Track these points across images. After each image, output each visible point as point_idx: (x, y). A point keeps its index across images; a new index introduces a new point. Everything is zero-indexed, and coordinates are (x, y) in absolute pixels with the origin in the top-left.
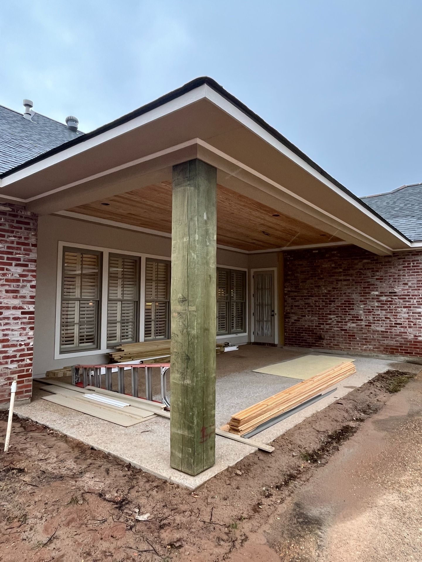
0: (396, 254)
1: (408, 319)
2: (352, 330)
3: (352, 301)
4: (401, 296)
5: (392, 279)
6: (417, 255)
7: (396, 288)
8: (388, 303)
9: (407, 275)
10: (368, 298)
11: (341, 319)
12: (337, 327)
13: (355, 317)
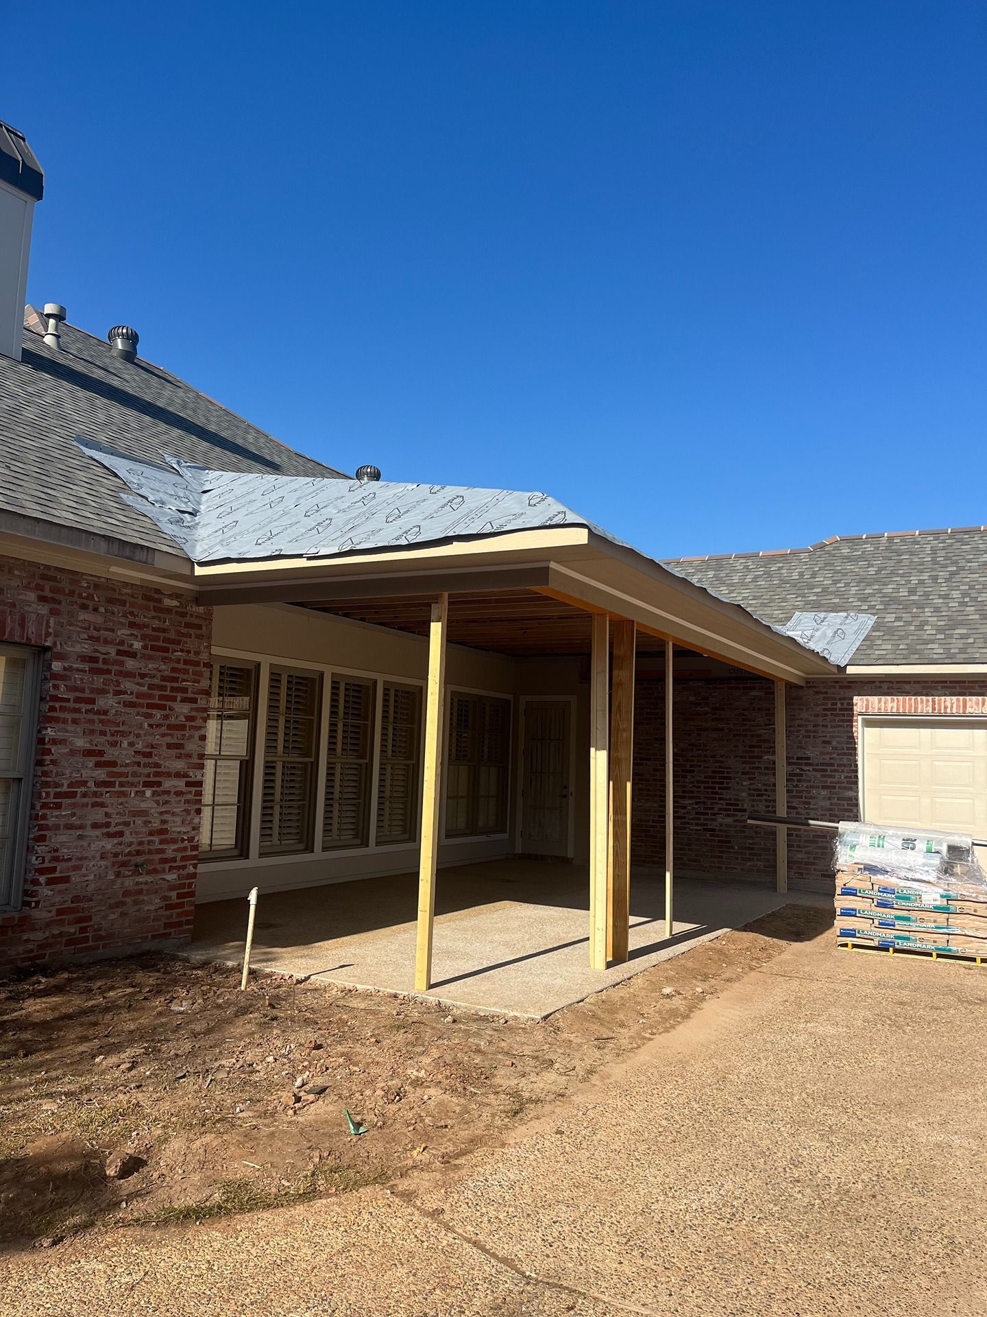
0: (811, 684)
1: (830, 810)
2: (725, 831)
3: (728, 773)
4: (817, 765)
5: (803, 732)
6: (849, 687)
7: (808, 750)
8: (795, 778)
9: (829, 726)
10: (757, 768)
11: (705, 808)
12: (697, 824)
13: (732, 804)
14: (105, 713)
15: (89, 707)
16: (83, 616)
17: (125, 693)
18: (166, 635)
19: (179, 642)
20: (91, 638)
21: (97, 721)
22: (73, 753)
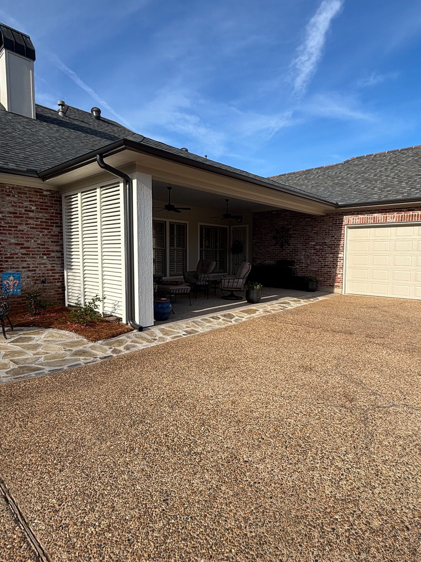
4: (329, 245)
14: (23, 231)
15: (15, 229)
16: (8, 198)
17: (30, 224)
18: (46, 204)
19: (52, 207)
20: (12, 206)
21: (19, 234)
22: (10, 244)
